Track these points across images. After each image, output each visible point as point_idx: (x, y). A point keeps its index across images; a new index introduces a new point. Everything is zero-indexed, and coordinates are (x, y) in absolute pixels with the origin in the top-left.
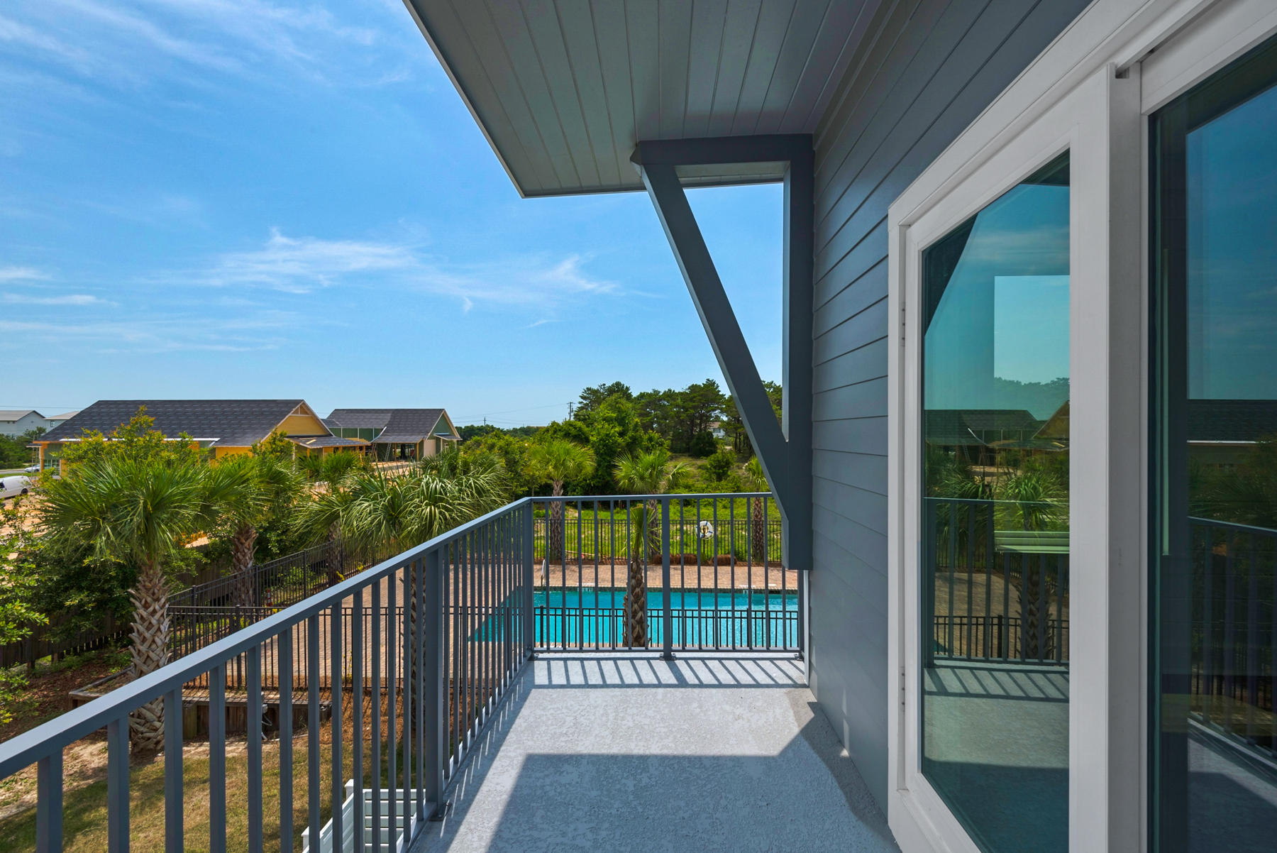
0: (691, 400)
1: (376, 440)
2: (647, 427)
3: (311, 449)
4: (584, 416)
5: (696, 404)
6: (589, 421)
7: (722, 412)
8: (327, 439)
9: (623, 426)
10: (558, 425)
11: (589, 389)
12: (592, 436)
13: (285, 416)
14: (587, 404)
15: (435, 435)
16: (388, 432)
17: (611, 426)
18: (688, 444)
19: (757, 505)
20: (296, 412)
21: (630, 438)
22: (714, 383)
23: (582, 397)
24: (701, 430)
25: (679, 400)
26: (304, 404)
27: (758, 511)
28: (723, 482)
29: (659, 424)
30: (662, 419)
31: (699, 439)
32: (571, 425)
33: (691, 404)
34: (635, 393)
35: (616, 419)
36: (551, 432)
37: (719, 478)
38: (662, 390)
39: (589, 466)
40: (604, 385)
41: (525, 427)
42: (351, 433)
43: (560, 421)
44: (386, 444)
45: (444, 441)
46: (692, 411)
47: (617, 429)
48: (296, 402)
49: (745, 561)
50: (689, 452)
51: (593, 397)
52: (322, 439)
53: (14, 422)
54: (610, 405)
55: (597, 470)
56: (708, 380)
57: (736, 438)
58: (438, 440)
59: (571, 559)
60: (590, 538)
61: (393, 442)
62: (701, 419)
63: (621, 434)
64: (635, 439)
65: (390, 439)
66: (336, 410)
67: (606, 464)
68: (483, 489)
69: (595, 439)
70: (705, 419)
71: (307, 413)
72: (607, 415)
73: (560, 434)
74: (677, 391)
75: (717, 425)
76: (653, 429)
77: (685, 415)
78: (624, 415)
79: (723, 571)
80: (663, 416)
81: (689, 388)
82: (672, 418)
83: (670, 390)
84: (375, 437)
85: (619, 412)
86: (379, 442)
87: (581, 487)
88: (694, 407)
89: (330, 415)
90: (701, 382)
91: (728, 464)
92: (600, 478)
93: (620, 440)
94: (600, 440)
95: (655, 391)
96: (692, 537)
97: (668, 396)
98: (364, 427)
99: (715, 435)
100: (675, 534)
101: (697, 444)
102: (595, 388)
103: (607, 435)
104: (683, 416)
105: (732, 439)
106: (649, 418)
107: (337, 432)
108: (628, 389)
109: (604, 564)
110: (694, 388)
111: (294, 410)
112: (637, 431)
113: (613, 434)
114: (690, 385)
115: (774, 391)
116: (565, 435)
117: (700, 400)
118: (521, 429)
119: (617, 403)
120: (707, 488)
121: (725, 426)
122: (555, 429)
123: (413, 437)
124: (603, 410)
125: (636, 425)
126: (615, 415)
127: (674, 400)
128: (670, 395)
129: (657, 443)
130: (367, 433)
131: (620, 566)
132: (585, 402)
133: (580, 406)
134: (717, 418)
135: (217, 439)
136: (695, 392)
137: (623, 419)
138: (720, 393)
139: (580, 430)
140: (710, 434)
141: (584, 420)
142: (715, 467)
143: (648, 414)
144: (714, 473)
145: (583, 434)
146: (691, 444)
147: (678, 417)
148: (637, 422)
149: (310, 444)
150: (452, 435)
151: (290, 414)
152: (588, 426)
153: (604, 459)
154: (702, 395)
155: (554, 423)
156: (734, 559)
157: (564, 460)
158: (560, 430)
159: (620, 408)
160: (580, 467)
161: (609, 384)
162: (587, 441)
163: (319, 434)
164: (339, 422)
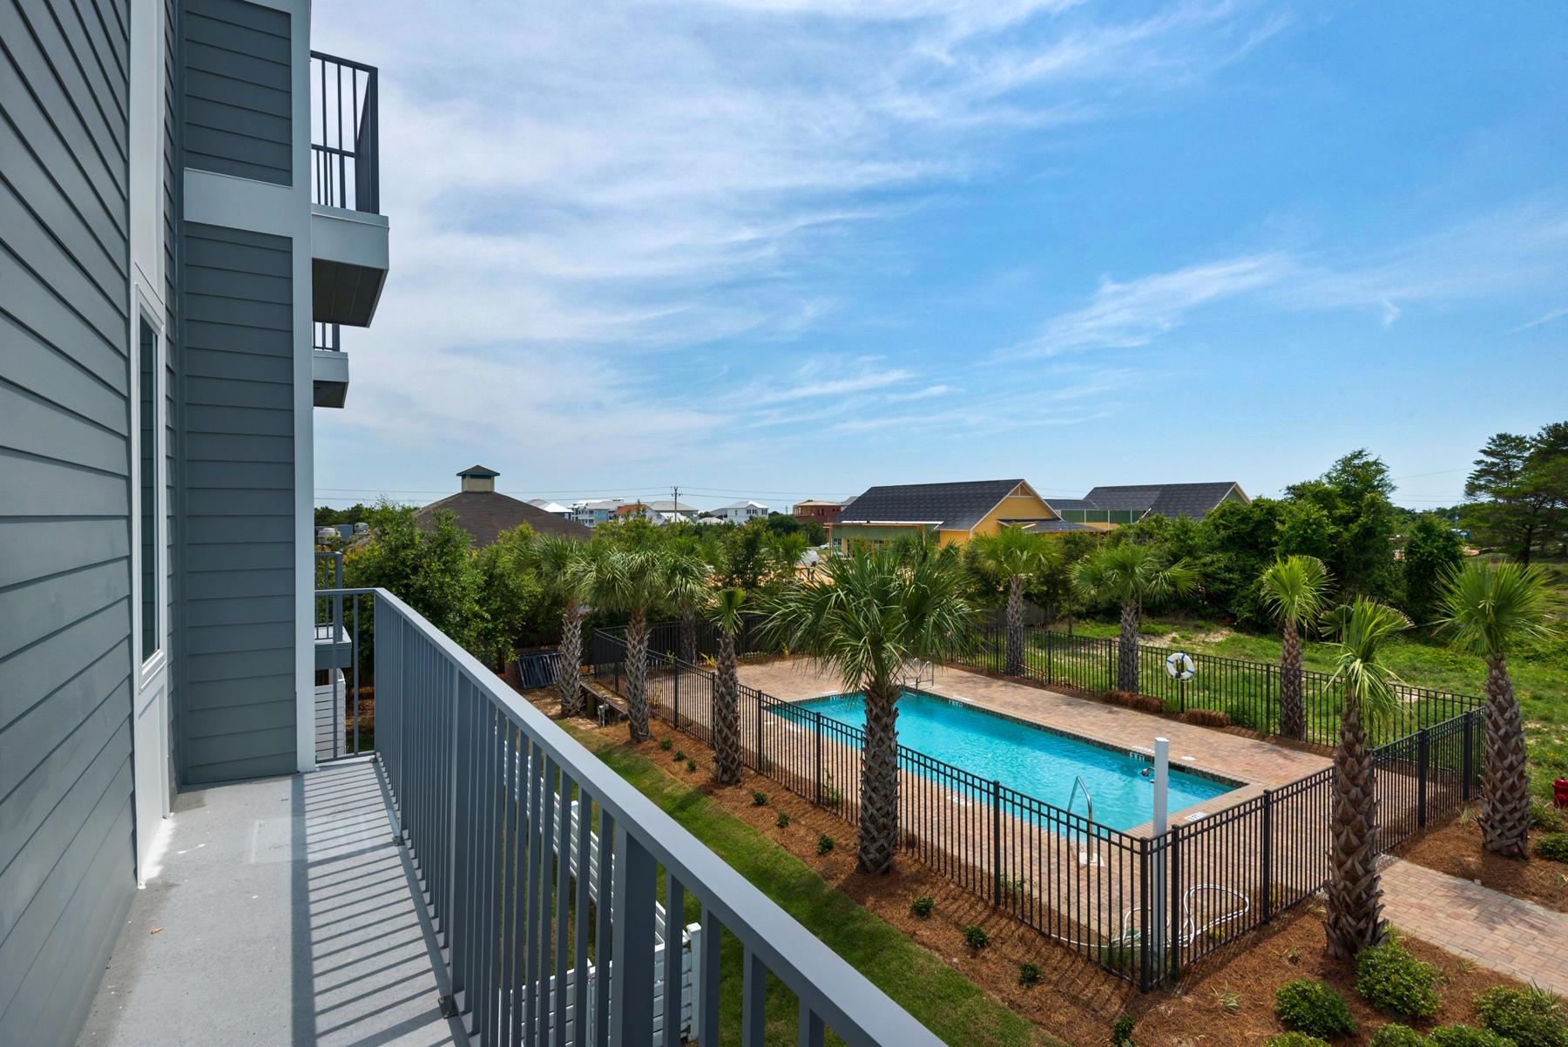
8: (1052, 523)
13: (1002, 498)
16: (1151, 513)
20: (1016, 493)
26: (1025, 484)
48: (1015, 482)
52: (1042, 523)
66: (1096, 489)
71: (1028, 494)
84: (1134, 521)
89: (1089, 495)
98: (1119, 509)
111: (1012, 491)
135: (941, 523)
149: (1026, 529)
151: (1008, 496)
163: (1044, 517)
164: (1097, 503)
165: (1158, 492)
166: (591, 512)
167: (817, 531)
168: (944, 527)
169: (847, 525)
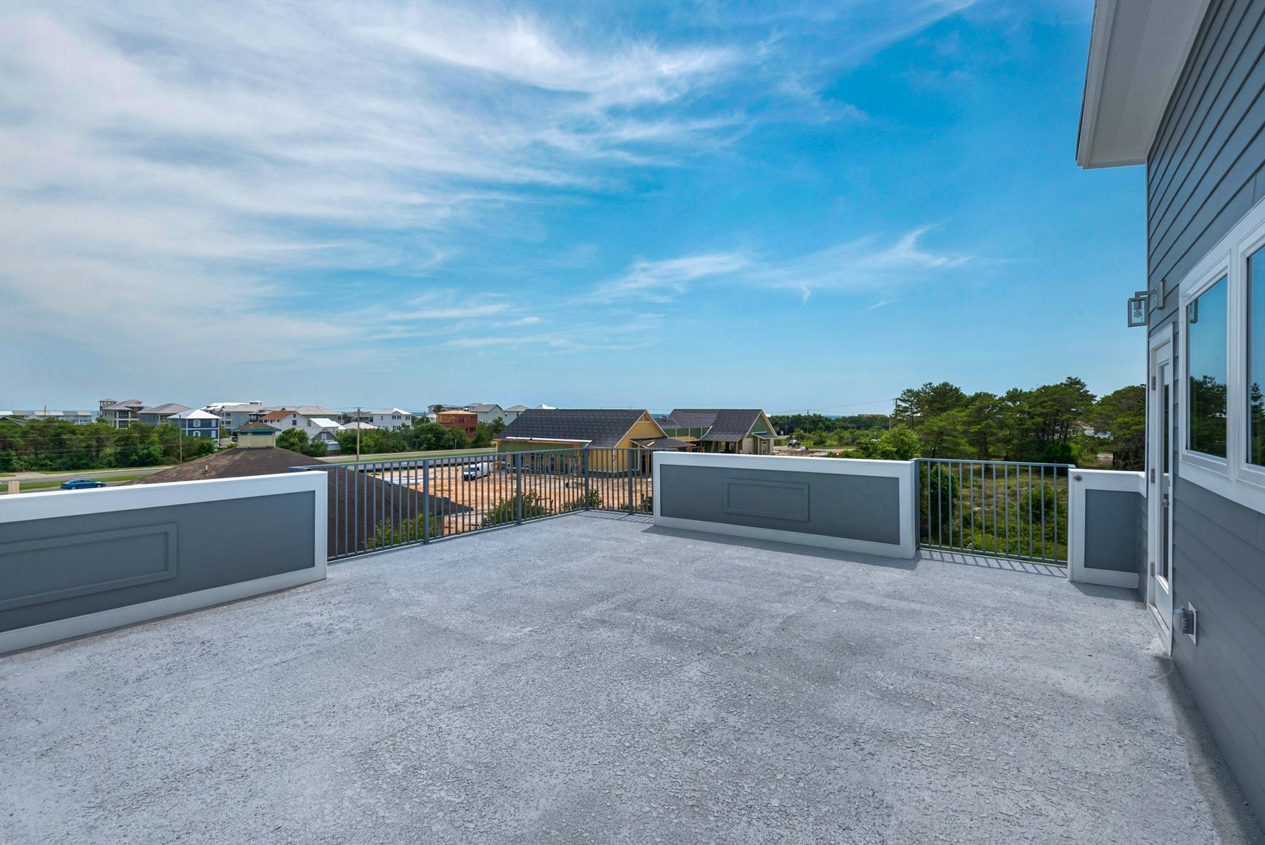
1: (703, 438)
3: (650, 451)
8: (663, 441)
11: (909, 391)
13: (634, 422)
15: (753, 434)
16: (713, 431)
20: (641, 419)
22: (1078, 380)
26: (647, 413)
40: (930, 384)
42: (684, 433)
44: (711, 442)
45: (761, 440)
48: (641, 412)
51: (914, 398)
52: (659, 441)
53: (487, 412)
58: (755, 439)
61: (717, 440)
65: (714, 438)
66: (675, 410)
71: (649, 420)
81: (1040, 389)
84: (703, 434)
86: (707, 440)
89: (670, 415)
97: (1013, 397)
98: (694, 426)
111: (640, 417)
114: (1041, 385)
123: (734, 435)
128: (1015, 395)
130: (696, 432)
135: (590, 441)
149: (650, 446)
150: (768, 433)
151: (638, 421)
163: (657, 437)
164: (677, 421)
165: (715, 414)
166: (228, 414)
167: (461, 436)
168: (594, 445)
169: (514, 441)
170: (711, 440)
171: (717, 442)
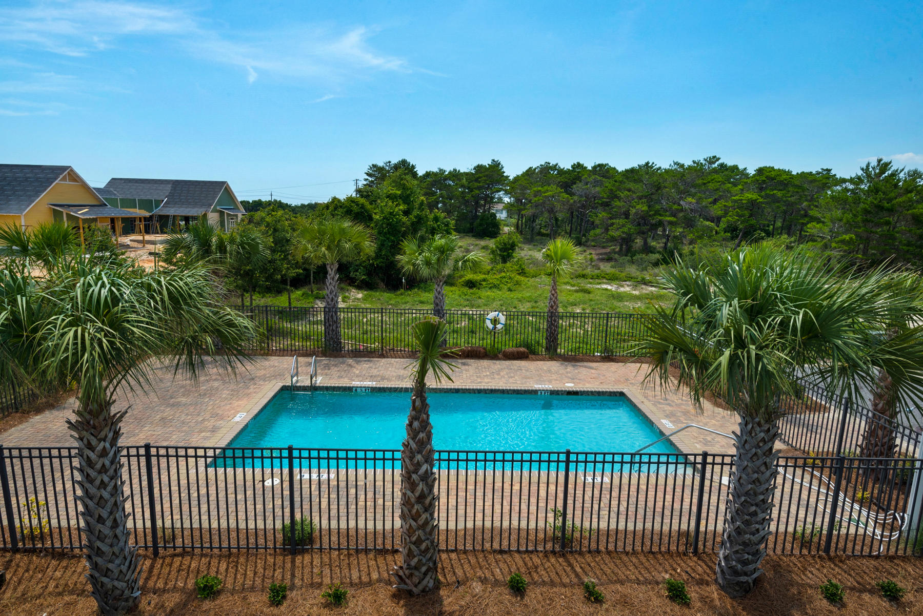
0: (477, 180)
1: (156, 211)
2: (432, 206)
3: (83, 219)
4: (367, 192)
5: (481, 184)
6: (372, 198)
7: (507, 192)
8: (101, 209)
9: (408, 204)
10: (339, 201)
11: (374, 166)
12: (375, 214)
13: (52, 183)
14: (372, 182)
15: (218, 208)
16: (168, 204)
17: (395, 203)
18: (471, 224)
19: (553, 295)
20: (64, 179)
21: (415, 217)
22: (499, 164)
23: (367, 174)
24: (485, 211)
25: (464, 180)
26: (72, 170)
27: (554, 302)
28: (508, 264)
29: (444, 204)
30: (447, 199)
31: (482, 219)
32: (353, 202)
33: (476, 184)
34: (421, 172)
35: (401, 197)
36: (331, 208)
37: (504, 261)
38: (448, 168)
39: (369, 247)
40: (390, 162)
41: (313, 203)
42: (131, 203)
43: (342, 197)
44: (168, 217)
45: (228, 215)
46: (477, 192)
47: (401, 207)
48: (63, 169)
49: (538, 354)
50: (472, 232)
51: (378, 173)
52: (95, 209)
54: (394, 181)
55: (380, 250)
56: (493, 160)
57: (519, 220)
58: (221, 213)
59: (348, 351)
60: (372, 323)
61: (175, 214)
62: (486, 201)
63: (406, 213)
64: (420, 219)
65: (171, 211)
66: (113, 179)
67: (390, 244)
68: (181, 295)
69: (378, 217)
70: (489, 200)
71: (77, 181)
72: (391, 192)
73: (340, 211)
74: (462, 171)
75: (500, 206)
76: (438, 208)
77: (470, 196)
78: (408, 192)
79: (516, 368)
80: (448, 195)
81: (475, 169)
82: (457, 199)
83: (455, 170)
84: (156, 208)
85: (403, 188)
86: (161, 213)
87: (364, 267)
88: (479, 188)
89: (106, 184)
90: (486, 162)
91: (513, 246)
92: (383, 259)
93: (405, 219)
94: (384, 218)
95: (441, 170)
96: (478, 322)
97: (454, 176)
98: (144, 198)
99: (498, 215)
100: (459, 319)
101: (481, 225)
102: (381, 164)
103: (391, 213)
104: (468, 197)
105: (514, 221)
106: (435, 197)
107: (113, 202)
108: (413, 167)
109: (384, 357)
110: (479, 168)
111: (61, 176)
112: (423, 210)
113: (397, 212)
114: (476, 165)
115: (558, 173)
116: (347, 211)
117: (486, 180)
118: (309, 205)
119: (402, 179)
120: (492, 270)
121: (509, 208)
122: (335, 206)
123: (196, 209)
124: (387, 187)
125: (422, 203)
126: (399, 192)
127: (460, 180)
128: (455, 175)
129: (443, 223)
130: (146, 204)
131: (402, 360)
132: (370, 179)
133: (365, 183)
134: (500, 199)
136: (481, 173)
137: (408, 196)
138: (505, 174)
139: (363, 206)
140: (494, 215)
141: (367, 197)
142: (500, 250)
143: (434, 194)
144: (500, 255)
145: (366, 211)
146: (475, 224)
147: (463, 198)
148: (423, 201)
149: (82, 213)
150: (236, 208)
151: (56, 182)
152: (371, 204)
153: (388, 239)
154: (487, 176)
155: (334, 199)
156: (525, 353)
157: (339, 241)
158: (341, 207)
159: (404, 184)
160: (358, 248)
161: (394, 161)
162: (370, 218)
164: (118, 192)
165: (170, 186)
170: (168, 214)
171: (174, 216)
